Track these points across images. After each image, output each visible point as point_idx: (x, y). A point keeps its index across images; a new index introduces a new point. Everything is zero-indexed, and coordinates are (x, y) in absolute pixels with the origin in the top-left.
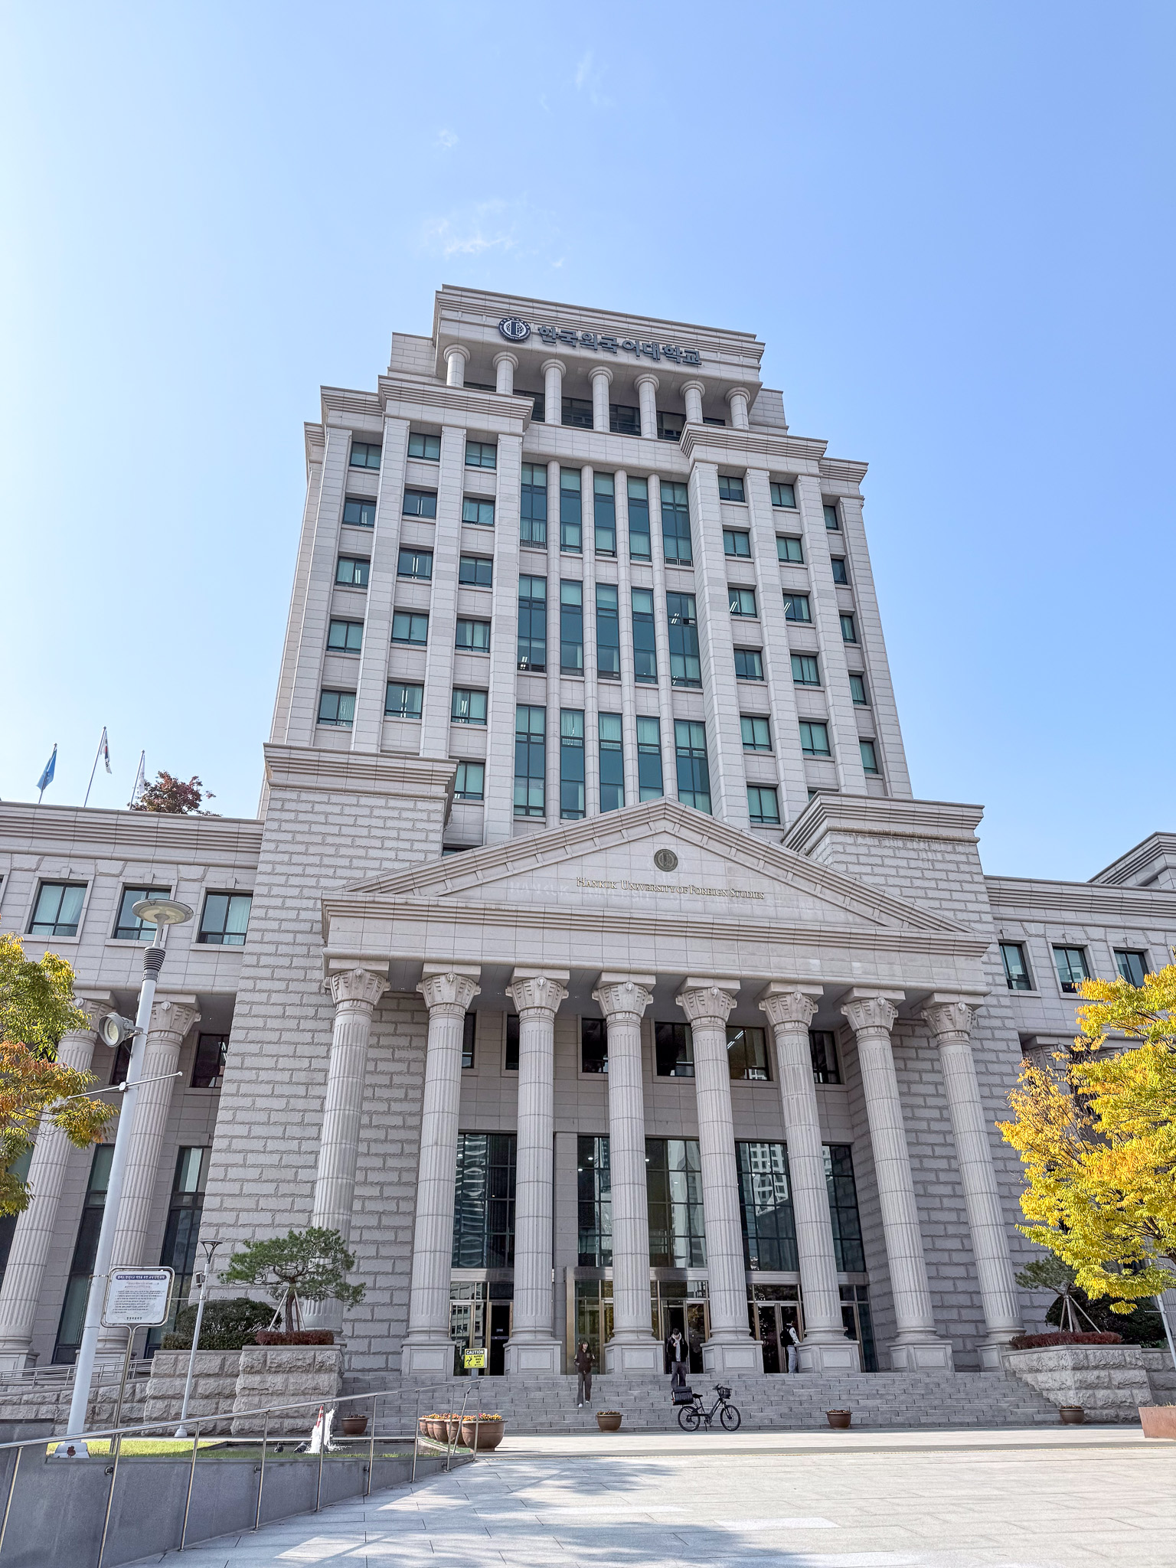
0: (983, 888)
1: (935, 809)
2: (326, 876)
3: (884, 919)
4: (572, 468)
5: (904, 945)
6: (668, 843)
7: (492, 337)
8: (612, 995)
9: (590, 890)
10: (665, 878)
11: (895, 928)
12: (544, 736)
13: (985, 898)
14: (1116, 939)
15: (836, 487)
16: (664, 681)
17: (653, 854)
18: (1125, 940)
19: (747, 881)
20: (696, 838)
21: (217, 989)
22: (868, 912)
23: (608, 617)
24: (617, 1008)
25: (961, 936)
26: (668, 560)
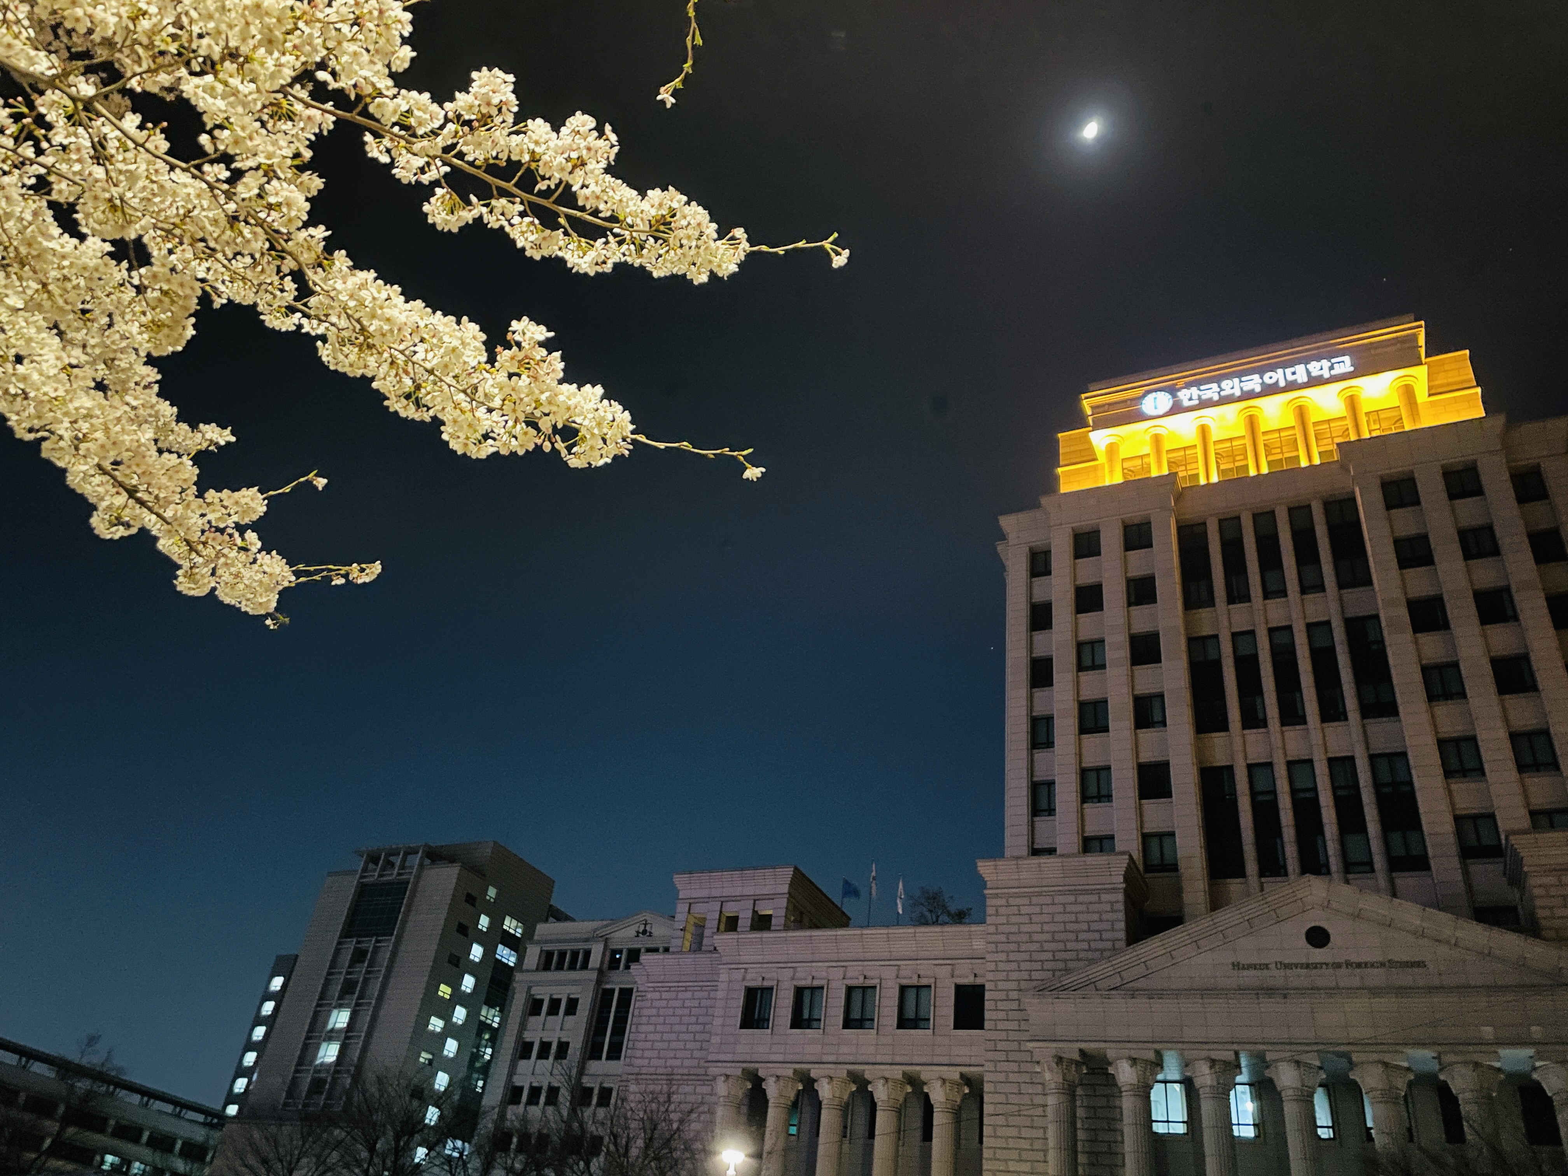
8: (1278, 1073)
9: (1245, 973)
10: (1318, 955)
12: (1235, 795)
16: (1354, 716)
17: (1304, 931)
20: (1351, 910)
21: (971, 1069)
24: (1286, 1085)
26: (1344, 585)
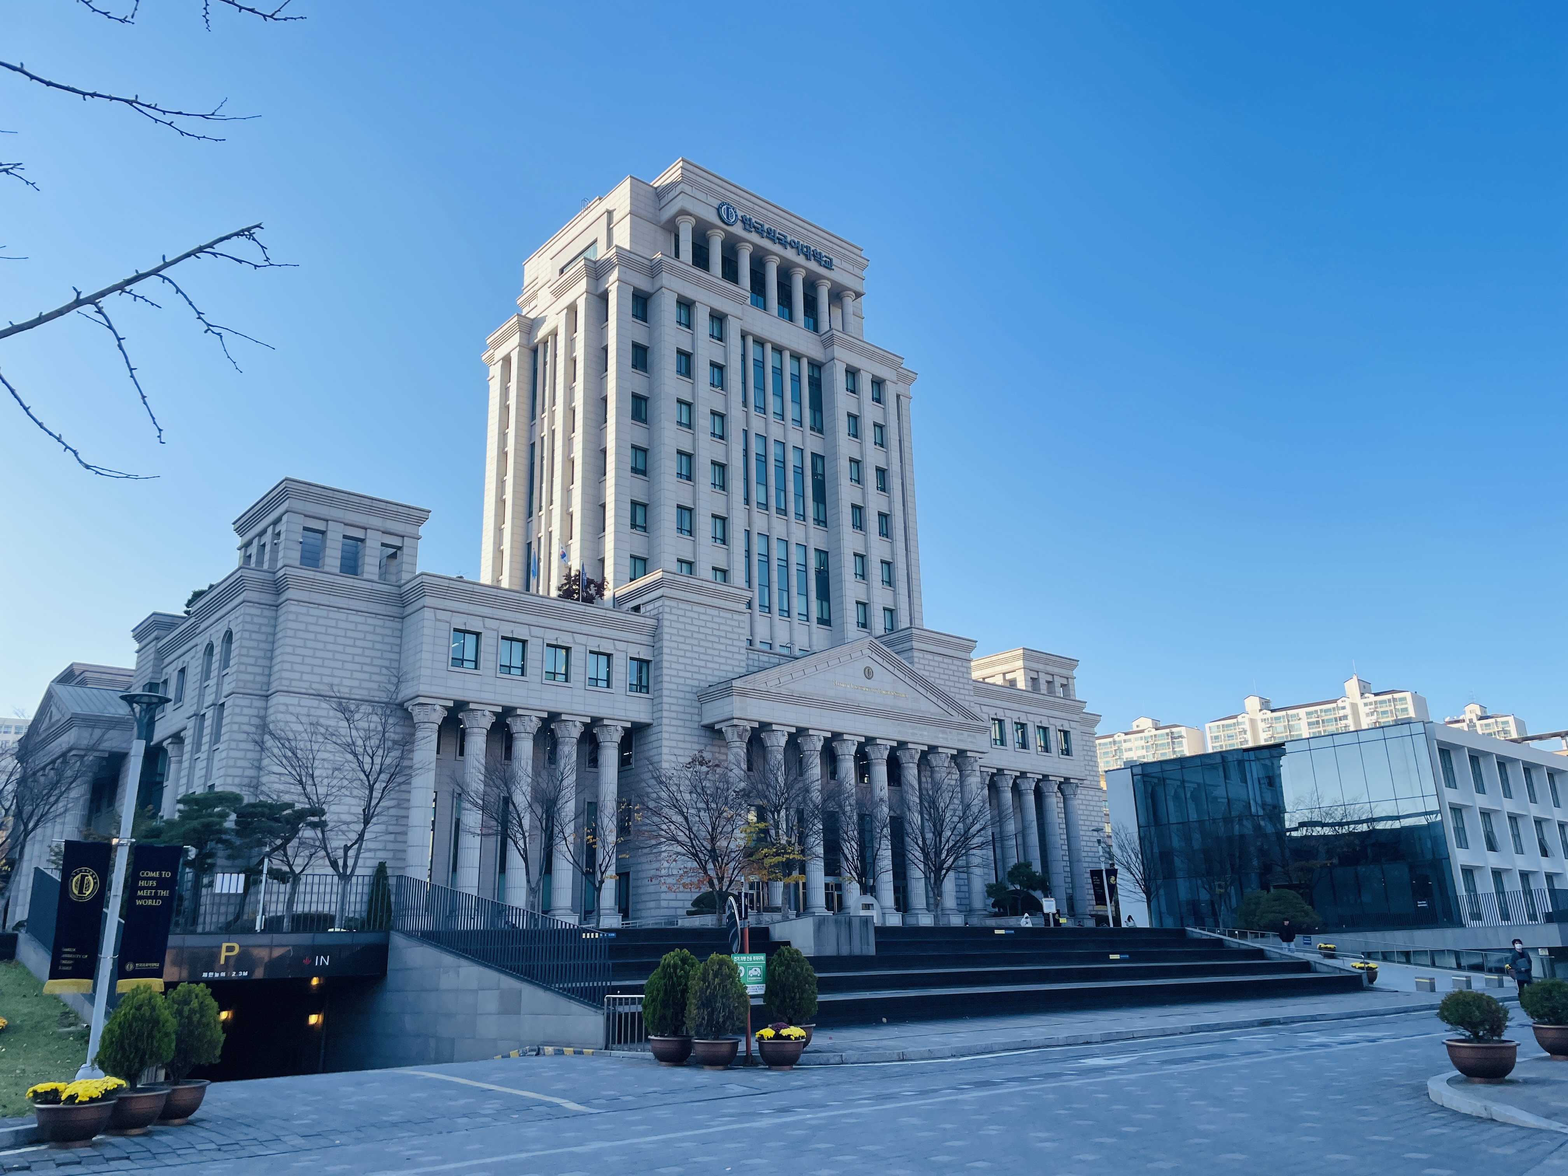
0: (971, 688)
1: (958, 641)
2: (696, 659)
3: (953, 713)
4: (760, 342)
5: (960, 727)
6: (869, 663)
7: (714, 219)
8: (844, 745)
9: (838, 688)
10: (868, 683)
11: (958, 718)
12: (749, 552)
13: (972, 693)
14: (1015, 717)
17: (861, 668)
18: (1019, 718)
19: (902, 688)
20: (880, 660)
21: (642, 721)
22: (945, 707)
23: (781, 466)
24: (846, 752)
25: (980, 723)
26: (812, 429)
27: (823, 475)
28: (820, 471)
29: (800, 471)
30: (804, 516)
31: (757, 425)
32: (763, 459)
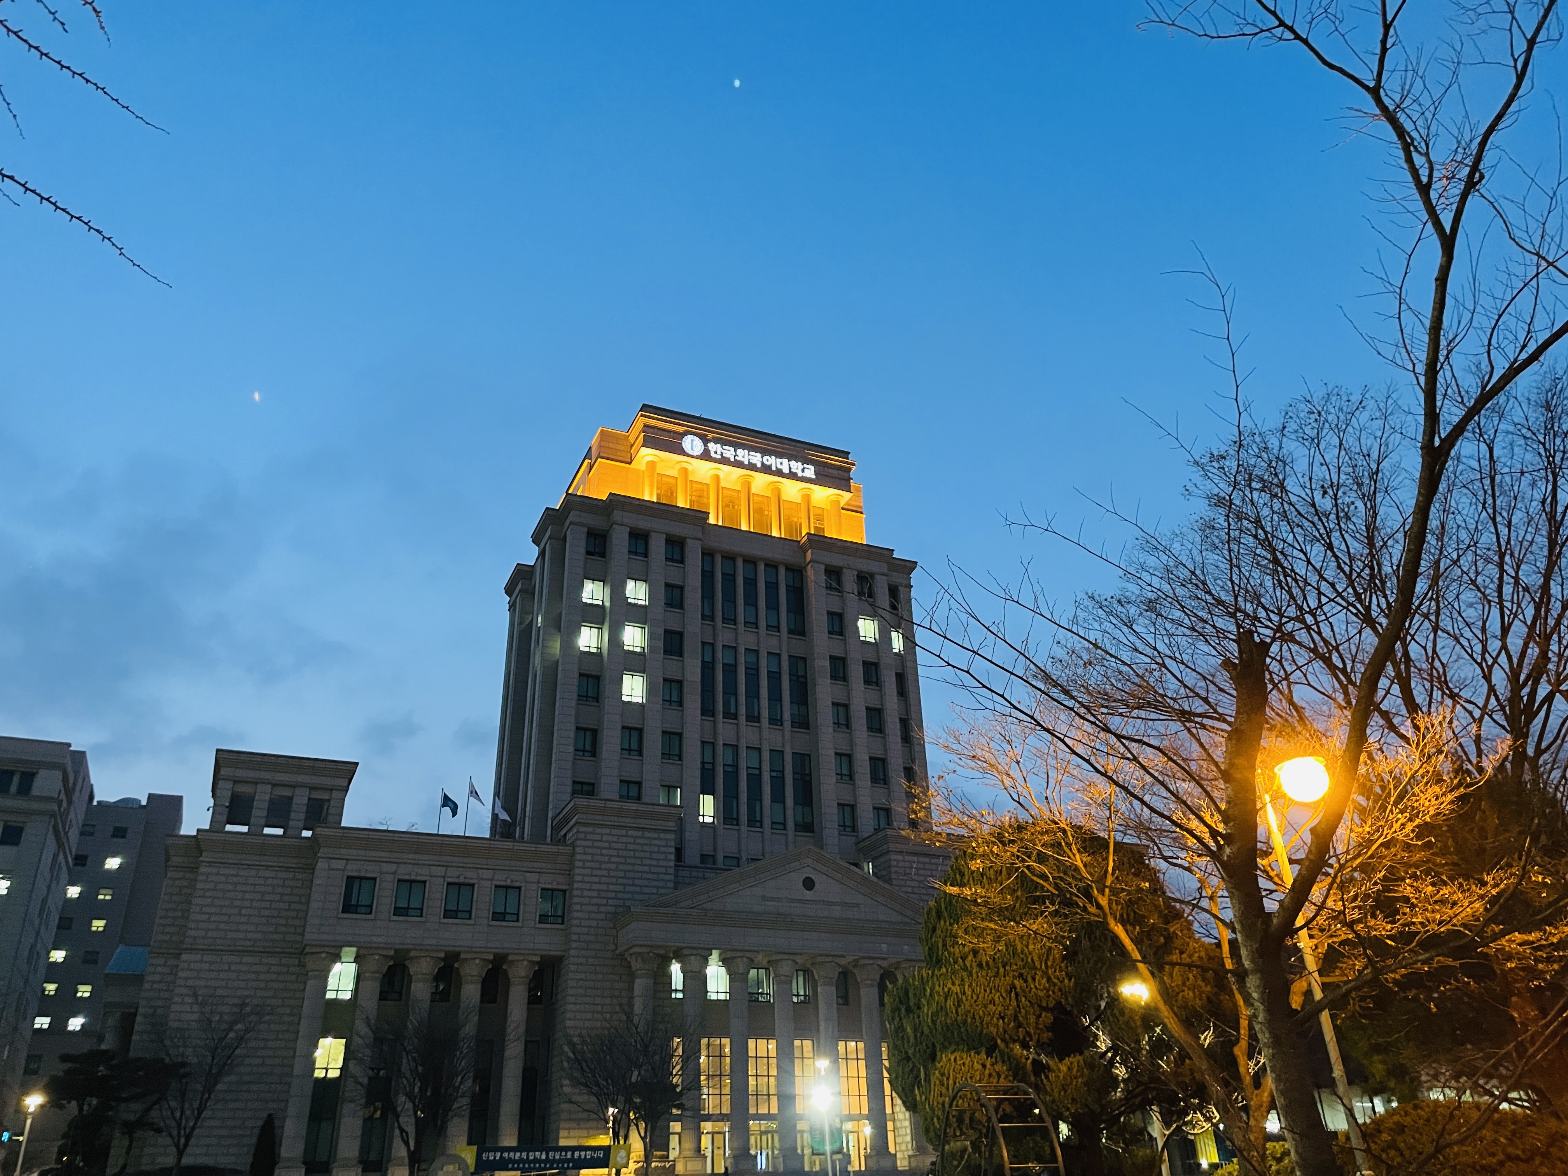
2: (612, 884)
6: (810, 873)
9: (769, 903)
10: (808, 895)
12: (713, 764)
15: (897, 578)
16: (787, 724)
17: (802, 880)
20: (821, 868)
21: (554, 953)
23: (753, 673)
26: (790, 632)
27: (806, 677)
28: (801, 673)
29: (775, 677)
30: (781, 721)
31: (724, 636)
32: (730, 670)
